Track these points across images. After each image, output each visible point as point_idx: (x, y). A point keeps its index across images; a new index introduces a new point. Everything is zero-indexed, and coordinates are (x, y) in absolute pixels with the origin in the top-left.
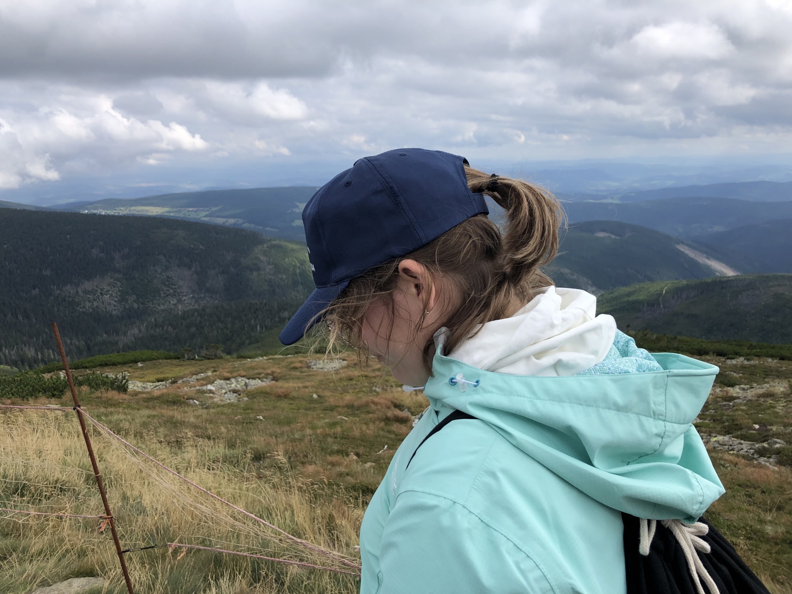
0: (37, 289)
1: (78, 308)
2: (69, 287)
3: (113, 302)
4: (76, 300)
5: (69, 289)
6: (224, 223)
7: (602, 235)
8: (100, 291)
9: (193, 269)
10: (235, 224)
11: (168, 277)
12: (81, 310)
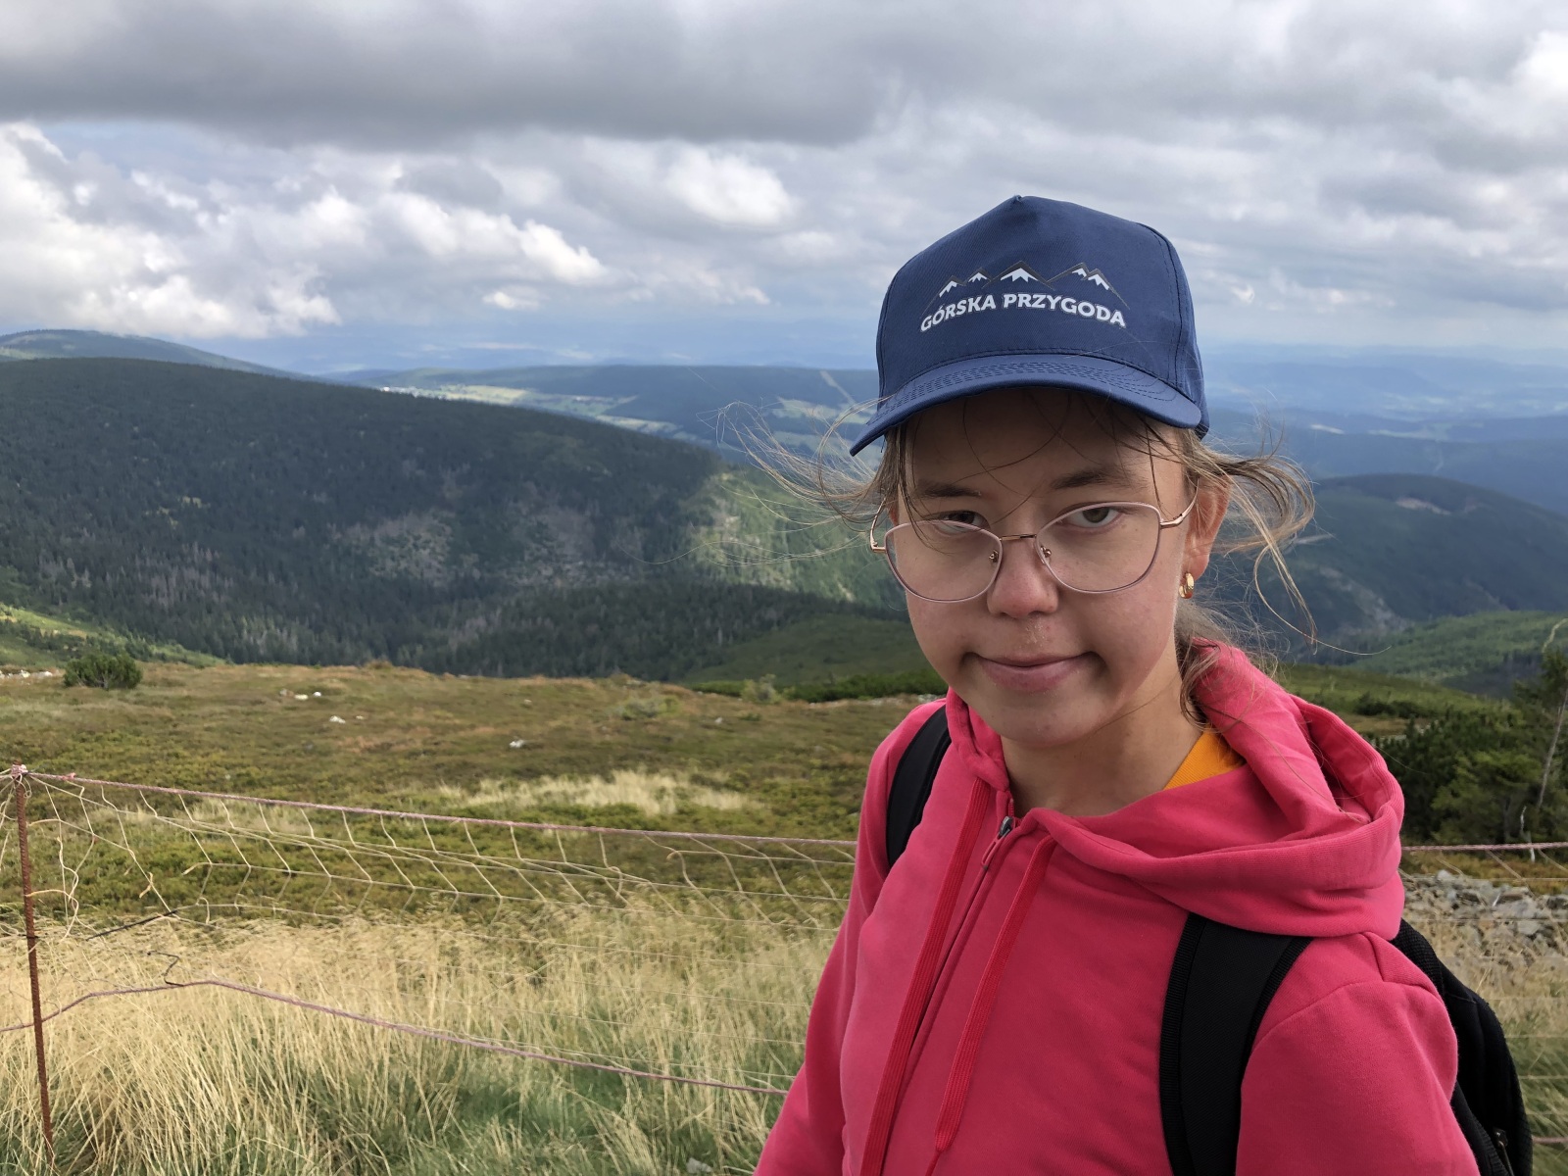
0: (302, 529)
1: (372, 570)
2: (357, 528)
3: (435, 563)
4: (370, 555)
5: (358, 534)
6: (640, 428)
7: (1412, 504)
8: (412, 541)
9: (588, 513)
10: (660, 432)
11: (540, 524)
12: (377, 574)
